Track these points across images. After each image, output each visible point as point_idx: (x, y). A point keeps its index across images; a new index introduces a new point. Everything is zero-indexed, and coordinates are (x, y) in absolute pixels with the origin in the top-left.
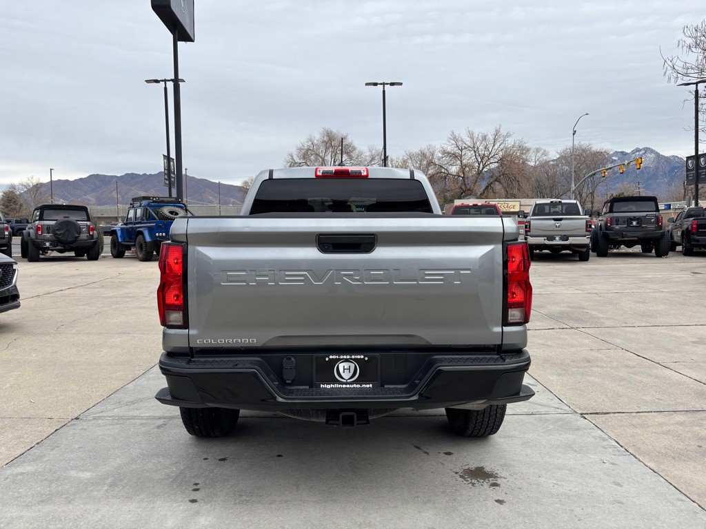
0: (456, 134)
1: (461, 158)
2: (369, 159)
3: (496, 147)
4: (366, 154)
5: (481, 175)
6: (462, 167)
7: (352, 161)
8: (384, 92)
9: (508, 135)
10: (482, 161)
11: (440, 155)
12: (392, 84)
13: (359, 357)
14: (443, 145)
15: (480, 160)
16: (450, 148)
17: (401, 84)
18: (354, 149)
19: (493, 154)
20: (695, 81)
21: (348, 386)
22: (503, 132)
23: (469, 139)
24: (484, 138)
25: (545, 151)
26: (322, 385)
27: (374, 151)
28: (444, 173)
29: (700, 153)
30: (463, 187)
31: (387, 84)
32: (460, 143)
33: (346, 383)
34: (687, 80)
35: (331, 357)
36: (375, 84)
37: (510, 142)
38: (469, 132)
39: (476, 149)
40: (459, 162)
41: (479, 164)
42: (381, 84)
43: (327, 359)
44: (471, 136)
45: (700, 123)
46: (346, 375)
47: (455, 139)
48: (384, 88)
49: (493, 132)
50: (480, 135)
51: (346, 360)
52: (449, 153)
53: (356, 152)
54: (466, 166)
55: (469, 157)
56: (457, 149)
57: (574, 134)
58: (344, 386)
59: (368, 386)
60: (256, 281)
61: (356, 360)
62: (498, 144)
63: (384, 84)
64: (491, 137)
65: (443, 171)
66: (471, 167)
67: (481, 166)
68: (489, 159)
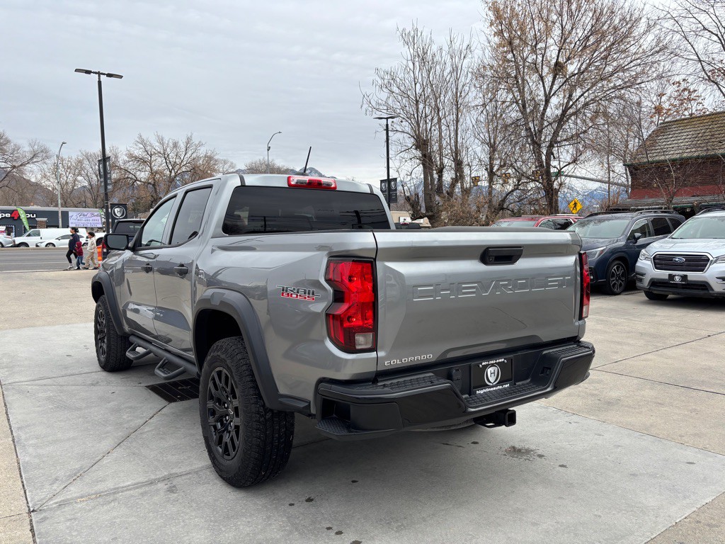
0: (144, 137)
1: (151, 164)
2: (29, 156)
3: (188, 155)
4: (25, 149)
5: (173, 183)
6: (152, 173)
7: (6, 157)
8: (100, 83)
9: (200, 144)
10: (173, 169)
11: (126, 158)
12: (109, 75)
13: (500, 360)
14: (128, 149)
15: (171, 168)
16: (138, 152)
17: (121, 77)
18: (8, 142)
19: (185, 163)
20: (386, 117)
21: (494, 389)
22: (195, 141)
23: (158, 144)
24: (175, 145)
25: (232, 163)
26: (478, 392)
27: (36, 147)
28: (131, 179)
29: (390, 178)
30: (155, 195)
31: (104, 74)
32: (148, 148)
33: (493, 387)
34: (379, 114)
35: (483, 364)
36: (88, 72)
37: (202, 152)
38: (158, 136)
39: (166, 156)
40: (148, 168)
41: (171, 172)
42: (95, 73)
43: (481, 366)
44: (161, 142)
45: (390, 152)
46: (492, 379)
47: (143, 142)
48: (99, 78)
49: (185, 140)
50: (171, 141)
51: (493, 365)
52: (136, 158)
53: (11, 146)
54: (156, 172)
55: (159, 164)
56: (146, 153)
57: (268, 150)
58: (492, 389)
59: (507, 386)
60: (440, 295)
61: (498, 364)
62: (190, 153)
63: (99, 74)
64: (182, 145)
65: (130, 176)
66: (161, 173)
67: (173, 174)
68: (181, 167)
